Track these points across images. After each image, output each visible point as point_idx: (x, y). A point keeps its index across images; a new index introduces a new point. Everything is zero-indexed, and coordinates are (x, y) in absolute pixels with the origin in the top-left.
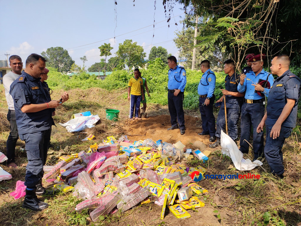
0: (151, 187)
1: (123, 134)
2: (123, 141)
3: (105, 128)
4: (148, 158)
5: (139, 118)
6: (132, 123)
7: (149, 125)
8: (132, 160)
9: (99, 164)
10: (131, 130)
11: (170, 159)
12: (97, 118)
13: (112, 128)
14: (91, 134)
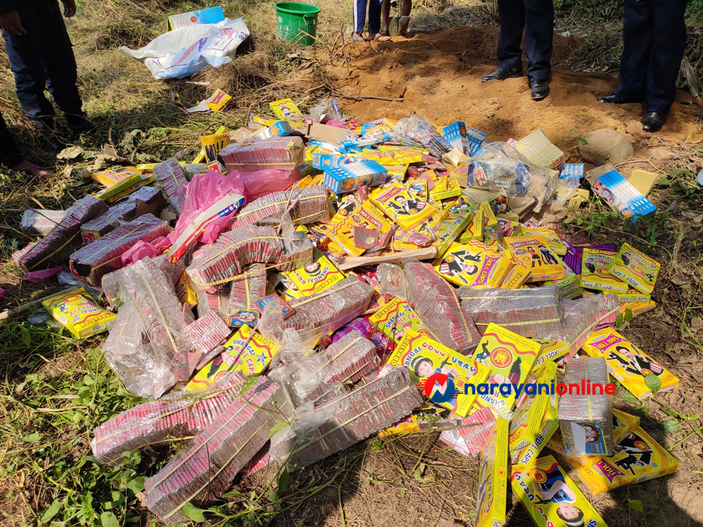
0: (427, 360)
1: (327, 90)
2: (324, 122)
3: (266, 70)
4: (412, 205)
5: (383, 35)
6: (357, 54)
7: (416, 62)
8: (350, 208)
9: (210, 229)
10: (353, 78)
11: (500, 206)
12: (238, 31)
13: (291, 71)
14: (218, 90)
